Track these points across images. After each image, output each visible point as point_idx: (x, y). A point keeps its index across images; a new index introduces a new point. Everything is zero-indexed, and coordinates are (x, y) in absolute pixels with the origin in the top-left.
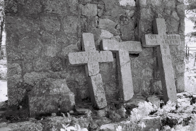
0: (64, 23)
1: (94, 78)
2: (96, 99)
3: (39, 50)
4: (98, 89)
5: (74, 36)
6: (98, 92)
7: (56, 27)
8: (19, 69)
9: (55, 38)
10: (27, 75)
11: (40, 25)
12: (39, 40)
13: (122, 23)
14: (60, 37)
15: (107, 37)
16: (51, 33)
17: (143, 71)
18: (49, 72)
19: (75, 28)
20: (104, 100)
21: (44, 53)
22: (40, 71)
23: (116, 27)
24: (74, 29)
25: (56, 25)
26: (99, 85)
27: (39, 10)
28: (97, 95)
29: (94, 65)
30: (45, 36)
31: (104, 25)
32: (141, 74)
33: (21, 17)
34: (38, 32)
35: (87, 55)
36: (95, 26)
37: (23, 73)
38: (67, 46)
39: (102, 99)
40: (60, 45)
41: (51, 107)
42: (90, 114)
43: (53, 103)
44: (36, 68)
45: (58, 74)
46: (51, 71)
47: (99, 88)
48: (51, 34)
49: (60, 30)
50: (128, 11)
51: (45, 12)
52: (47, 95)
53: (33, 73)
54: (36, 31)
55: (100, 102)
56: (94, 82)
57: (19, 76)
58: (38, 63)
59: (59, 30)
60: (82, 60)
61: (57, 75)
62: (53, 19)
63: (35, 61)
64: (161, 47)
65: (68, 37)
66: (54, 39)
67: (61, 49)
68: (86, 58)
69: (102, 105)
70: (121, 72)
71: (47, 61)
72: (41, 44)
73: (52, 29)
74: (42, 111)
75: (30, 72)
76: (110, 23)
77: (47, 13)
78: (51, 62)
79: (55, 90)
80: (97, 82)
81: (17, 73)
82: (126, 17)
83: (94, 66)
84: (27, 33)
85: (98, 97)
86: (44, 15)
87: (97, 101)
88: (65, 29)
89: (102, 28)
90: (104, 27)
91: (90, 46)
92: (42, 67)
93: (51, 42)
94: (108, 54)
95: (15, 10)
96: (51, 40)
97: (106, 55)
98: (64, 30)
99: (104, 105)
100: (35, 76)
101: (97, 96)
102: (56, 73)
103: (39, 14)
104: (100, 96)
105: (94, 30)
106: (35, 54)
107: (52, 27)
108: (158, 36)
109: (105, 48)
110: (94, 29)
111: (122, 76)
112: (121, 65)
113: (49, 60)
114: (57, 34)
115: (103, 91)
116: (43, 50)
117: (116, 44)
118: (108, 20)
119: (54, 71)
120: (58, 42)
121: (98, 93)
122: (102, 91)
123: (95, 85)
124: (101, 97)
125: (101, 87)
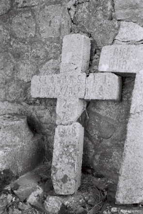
0: (40, 22)
1: (61, 130)
2: (53, 172)
3: (11, 70)
4: (63, 154)
5: (55, 44)
6: (60, 160)
7: (30, 30)
9: (29, 49)
11: (10, 31)
12: (10, 55)
14: (35, 48)
15: (133, 39)
16: (23, 41)
18: (22, 105)
19: (57, 29)
20: (70, 180)
21: (17, 75)
22: (13, 102)
24: (54, 29)
25: (29, 27)
26: (68, 146)
27: (8, 6)
28: (57, 165)
29: (68, 103)
30: (17, 48)
31: (127, 11)
34: (8, 42)
35: (61, 82)
36: (105, 16)
38: (45, 62)
39: (66, 177)
40: (36, 62)
42: (36, 195)
44: (9, 96)
45: (33, 109)
46: (24, 104)
47: (65, 153)
48: (24, 43)
49: (35, 36)
51: (15, 8)
53: (6, 103)
54: (6, 40)
55: (59, 181)
56: (59, 139)
58: (11, 90)
59: (33, 36)
60: (51, 91)
61: (32, 111)
62: (25, 18)
63: (9, 86)
65: (46, 47)
66: (28, 52)
67: (37, 68)
68: (58, 88)
69: (61, 188)
70: (128, 129)
71: (21, 87)
72: (13, 60)
73: (26, 34)
75: (3, 101)
77: (17, 8)
80: (66, 140)
83: (68, 107)
85: (58, 171)
86: (15, 13)
87: (54, 178)
88: (42, 32)
89: (123, 18)
90: (127, 14)
91: (70, 63)
92: (15, 95)
93: (24, 56)
94: (107, 81)
96: (24, 54)
97: (100, 83)
98: (40, 34)
99: (66, 191)
100: (8, 108)
101: (57, 167)
102: (31, 107)
104: (63, 170)
105: (101, 25)
106: (7, 76)
107: (25, 32)
109: (104, 66)
110: (100, 23)
111: (128, 139)
112: (132, 111)
113: (23, 87)
114: (32, 42)
115: (73, 161)
116: (16, 70)
119: (29, 104)
120: (33, 56)
121: (61, 162)
122: (70, 161)
123: (59, 145)
124: (64, 173)
125: (71, 151)
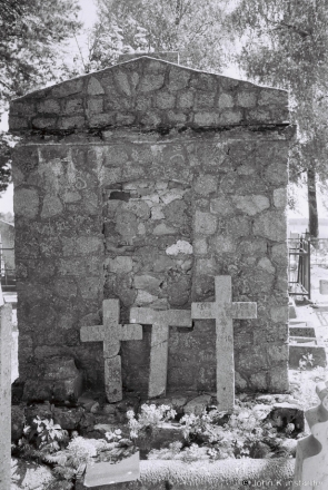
1: (109, 361)
2: (107, 389)
3: (52, 320)
6: (111, 380)
7: (72, 292)
8: (30, 341)
9: (71, 305)
10: (38, 349)
11: (53, 291)
12: (51, 308)
13: (170, 280)
14: (76, 305)
16: (65, 299)
17: (201, 353)
18: (62, 347)
19: (95, 293)
20: (119, 391)
21: (58, 324)
22: (52, 346)
23: (161, 285)
25: (71, 290)
26: (115, 371)
27: (52, 274)
28: (108, 384)
30: (59, 304)
31: (142, 284)
32: (198, 358)
33: (32, 283)
34: (50, 299)
35: (105, 330)
36: (128, 286)
37: (34, 347)
38: (85, 315)
39: (116, 390)
41: (44, 393)
42: (96, 407)
43: (47, 389)
44: (48, 341)
46: (65, 346)
47: (113, 375)
49: (77, 296)
50: (180, 262)
51: (58, 275)
52: (41, 380)
53: (44, 347)
55: (111, 394)
56: (108, 367)
57: (30, 349)
58: (50, 336)
59: (75, 296)
60: (97, 337)
62: (68, 282)
63: (48, 333)
64: (218, 322)
66: (70, 307)
67: (78, 319)
68: (103, 334)
69: (113, 398)
70: (151, 355)
71: (61, 334)
72: (54, 312)
73: (68, 294)
74: (34, 397)
75: (41, 346)
76: (151, 280)
77: (60, 275)
78: (66, 335)
79: (50, 374)
80: (113, 367)
81: (27, 346)
82: (177, 271)
83: (112, 346)
84: (38, 301)
85: (110, 388)
86: (58, 278)
87: (108, 393)
88: (83, 294)
89: (139, 288)
90: (142, 286)
91: (110, 318)
92: (55, 340)
93: (66, 310)
94: (136, 329)
95: (25, 275)
96: (66, 308)
97: (132, 330)
98: (81, 296)
99: (117, 399)
100: (47, 351)
101: (108, 386)
102: (72, 348)
103: (52, 277)
104: (113, 386)
106: (48, 325)
107: (66, 292)
108: (214, 305)
109: (133, 321)
112: (152, 345)
113: (63, 333)
114: (73, 300)
115: (119, 379)
116: (56, 320)
117: (151, 314)
118: (148, 277)
120: (75, 310)
121: (111, 382)
122: (117, 380)
123: (108, 371)
124: (115, 388)
125: (117, 374)
